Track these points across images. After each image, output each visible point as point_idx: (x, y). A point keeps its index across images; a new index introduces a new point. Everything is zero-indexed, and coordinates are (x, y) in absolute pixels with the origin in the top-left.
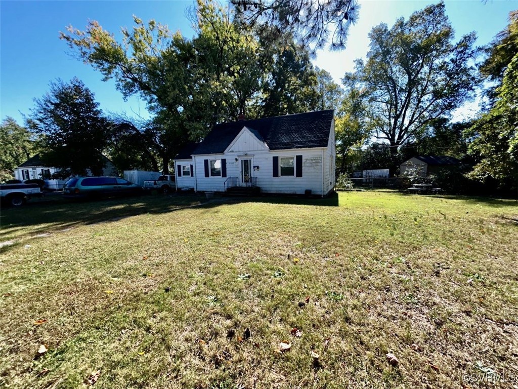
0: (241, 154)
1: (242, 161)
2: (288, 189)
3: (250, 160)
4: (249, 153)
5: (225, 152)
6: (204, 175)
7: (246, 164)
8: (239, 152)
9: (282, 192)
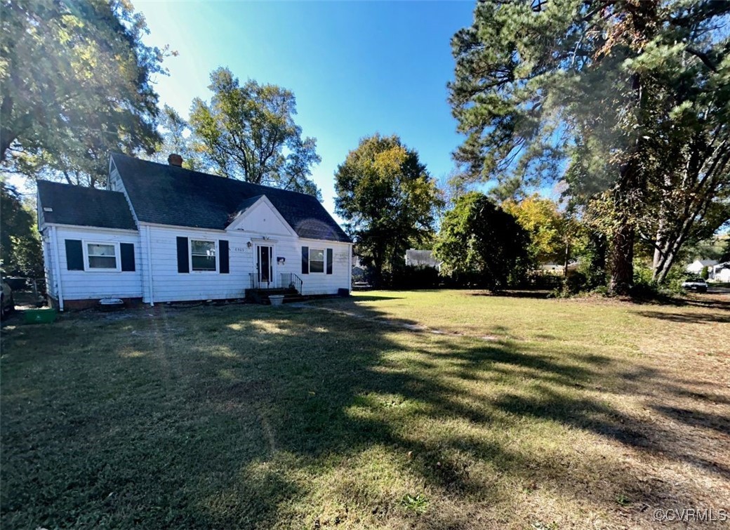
0: (257, 236)
1: (258, 247)
2: (318, 289)
3: (271, 248)
4: (271, 237)
5: (228, 228)
6: (177, 268)
7: (265, 253)
8: (254, 232)
9: (313, 294)
